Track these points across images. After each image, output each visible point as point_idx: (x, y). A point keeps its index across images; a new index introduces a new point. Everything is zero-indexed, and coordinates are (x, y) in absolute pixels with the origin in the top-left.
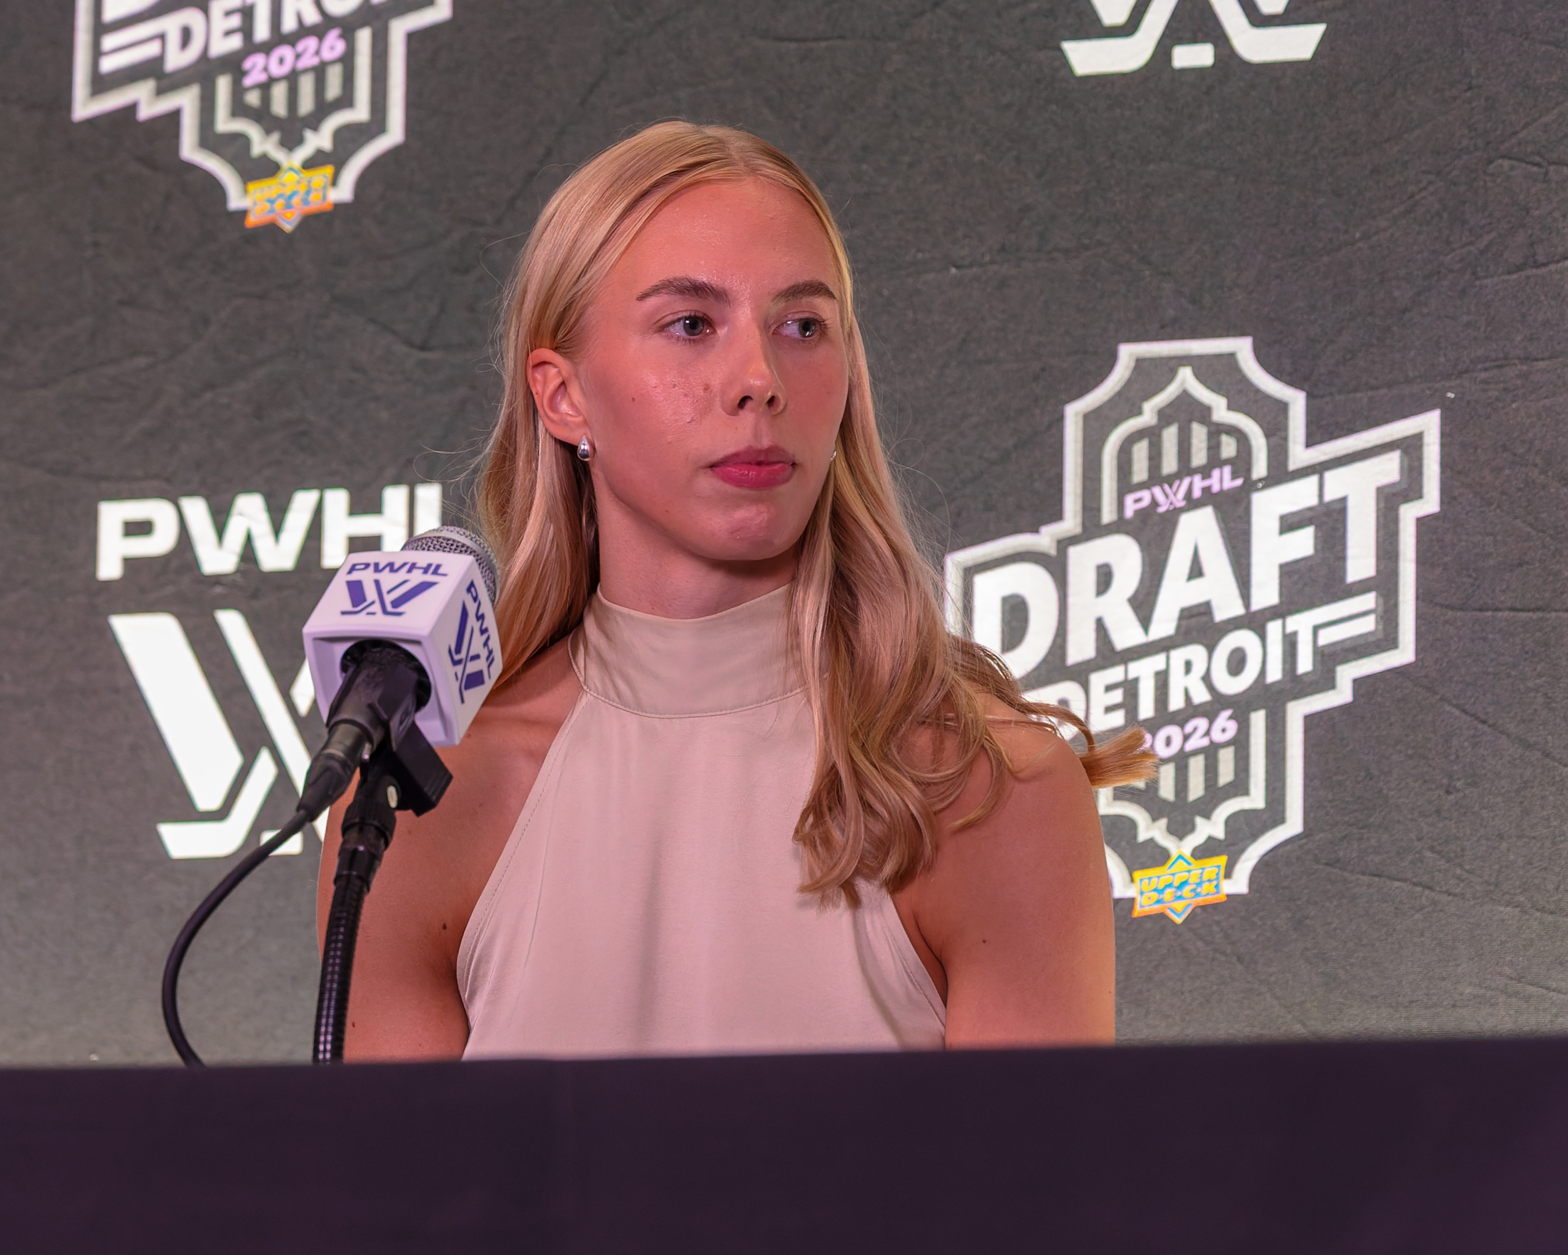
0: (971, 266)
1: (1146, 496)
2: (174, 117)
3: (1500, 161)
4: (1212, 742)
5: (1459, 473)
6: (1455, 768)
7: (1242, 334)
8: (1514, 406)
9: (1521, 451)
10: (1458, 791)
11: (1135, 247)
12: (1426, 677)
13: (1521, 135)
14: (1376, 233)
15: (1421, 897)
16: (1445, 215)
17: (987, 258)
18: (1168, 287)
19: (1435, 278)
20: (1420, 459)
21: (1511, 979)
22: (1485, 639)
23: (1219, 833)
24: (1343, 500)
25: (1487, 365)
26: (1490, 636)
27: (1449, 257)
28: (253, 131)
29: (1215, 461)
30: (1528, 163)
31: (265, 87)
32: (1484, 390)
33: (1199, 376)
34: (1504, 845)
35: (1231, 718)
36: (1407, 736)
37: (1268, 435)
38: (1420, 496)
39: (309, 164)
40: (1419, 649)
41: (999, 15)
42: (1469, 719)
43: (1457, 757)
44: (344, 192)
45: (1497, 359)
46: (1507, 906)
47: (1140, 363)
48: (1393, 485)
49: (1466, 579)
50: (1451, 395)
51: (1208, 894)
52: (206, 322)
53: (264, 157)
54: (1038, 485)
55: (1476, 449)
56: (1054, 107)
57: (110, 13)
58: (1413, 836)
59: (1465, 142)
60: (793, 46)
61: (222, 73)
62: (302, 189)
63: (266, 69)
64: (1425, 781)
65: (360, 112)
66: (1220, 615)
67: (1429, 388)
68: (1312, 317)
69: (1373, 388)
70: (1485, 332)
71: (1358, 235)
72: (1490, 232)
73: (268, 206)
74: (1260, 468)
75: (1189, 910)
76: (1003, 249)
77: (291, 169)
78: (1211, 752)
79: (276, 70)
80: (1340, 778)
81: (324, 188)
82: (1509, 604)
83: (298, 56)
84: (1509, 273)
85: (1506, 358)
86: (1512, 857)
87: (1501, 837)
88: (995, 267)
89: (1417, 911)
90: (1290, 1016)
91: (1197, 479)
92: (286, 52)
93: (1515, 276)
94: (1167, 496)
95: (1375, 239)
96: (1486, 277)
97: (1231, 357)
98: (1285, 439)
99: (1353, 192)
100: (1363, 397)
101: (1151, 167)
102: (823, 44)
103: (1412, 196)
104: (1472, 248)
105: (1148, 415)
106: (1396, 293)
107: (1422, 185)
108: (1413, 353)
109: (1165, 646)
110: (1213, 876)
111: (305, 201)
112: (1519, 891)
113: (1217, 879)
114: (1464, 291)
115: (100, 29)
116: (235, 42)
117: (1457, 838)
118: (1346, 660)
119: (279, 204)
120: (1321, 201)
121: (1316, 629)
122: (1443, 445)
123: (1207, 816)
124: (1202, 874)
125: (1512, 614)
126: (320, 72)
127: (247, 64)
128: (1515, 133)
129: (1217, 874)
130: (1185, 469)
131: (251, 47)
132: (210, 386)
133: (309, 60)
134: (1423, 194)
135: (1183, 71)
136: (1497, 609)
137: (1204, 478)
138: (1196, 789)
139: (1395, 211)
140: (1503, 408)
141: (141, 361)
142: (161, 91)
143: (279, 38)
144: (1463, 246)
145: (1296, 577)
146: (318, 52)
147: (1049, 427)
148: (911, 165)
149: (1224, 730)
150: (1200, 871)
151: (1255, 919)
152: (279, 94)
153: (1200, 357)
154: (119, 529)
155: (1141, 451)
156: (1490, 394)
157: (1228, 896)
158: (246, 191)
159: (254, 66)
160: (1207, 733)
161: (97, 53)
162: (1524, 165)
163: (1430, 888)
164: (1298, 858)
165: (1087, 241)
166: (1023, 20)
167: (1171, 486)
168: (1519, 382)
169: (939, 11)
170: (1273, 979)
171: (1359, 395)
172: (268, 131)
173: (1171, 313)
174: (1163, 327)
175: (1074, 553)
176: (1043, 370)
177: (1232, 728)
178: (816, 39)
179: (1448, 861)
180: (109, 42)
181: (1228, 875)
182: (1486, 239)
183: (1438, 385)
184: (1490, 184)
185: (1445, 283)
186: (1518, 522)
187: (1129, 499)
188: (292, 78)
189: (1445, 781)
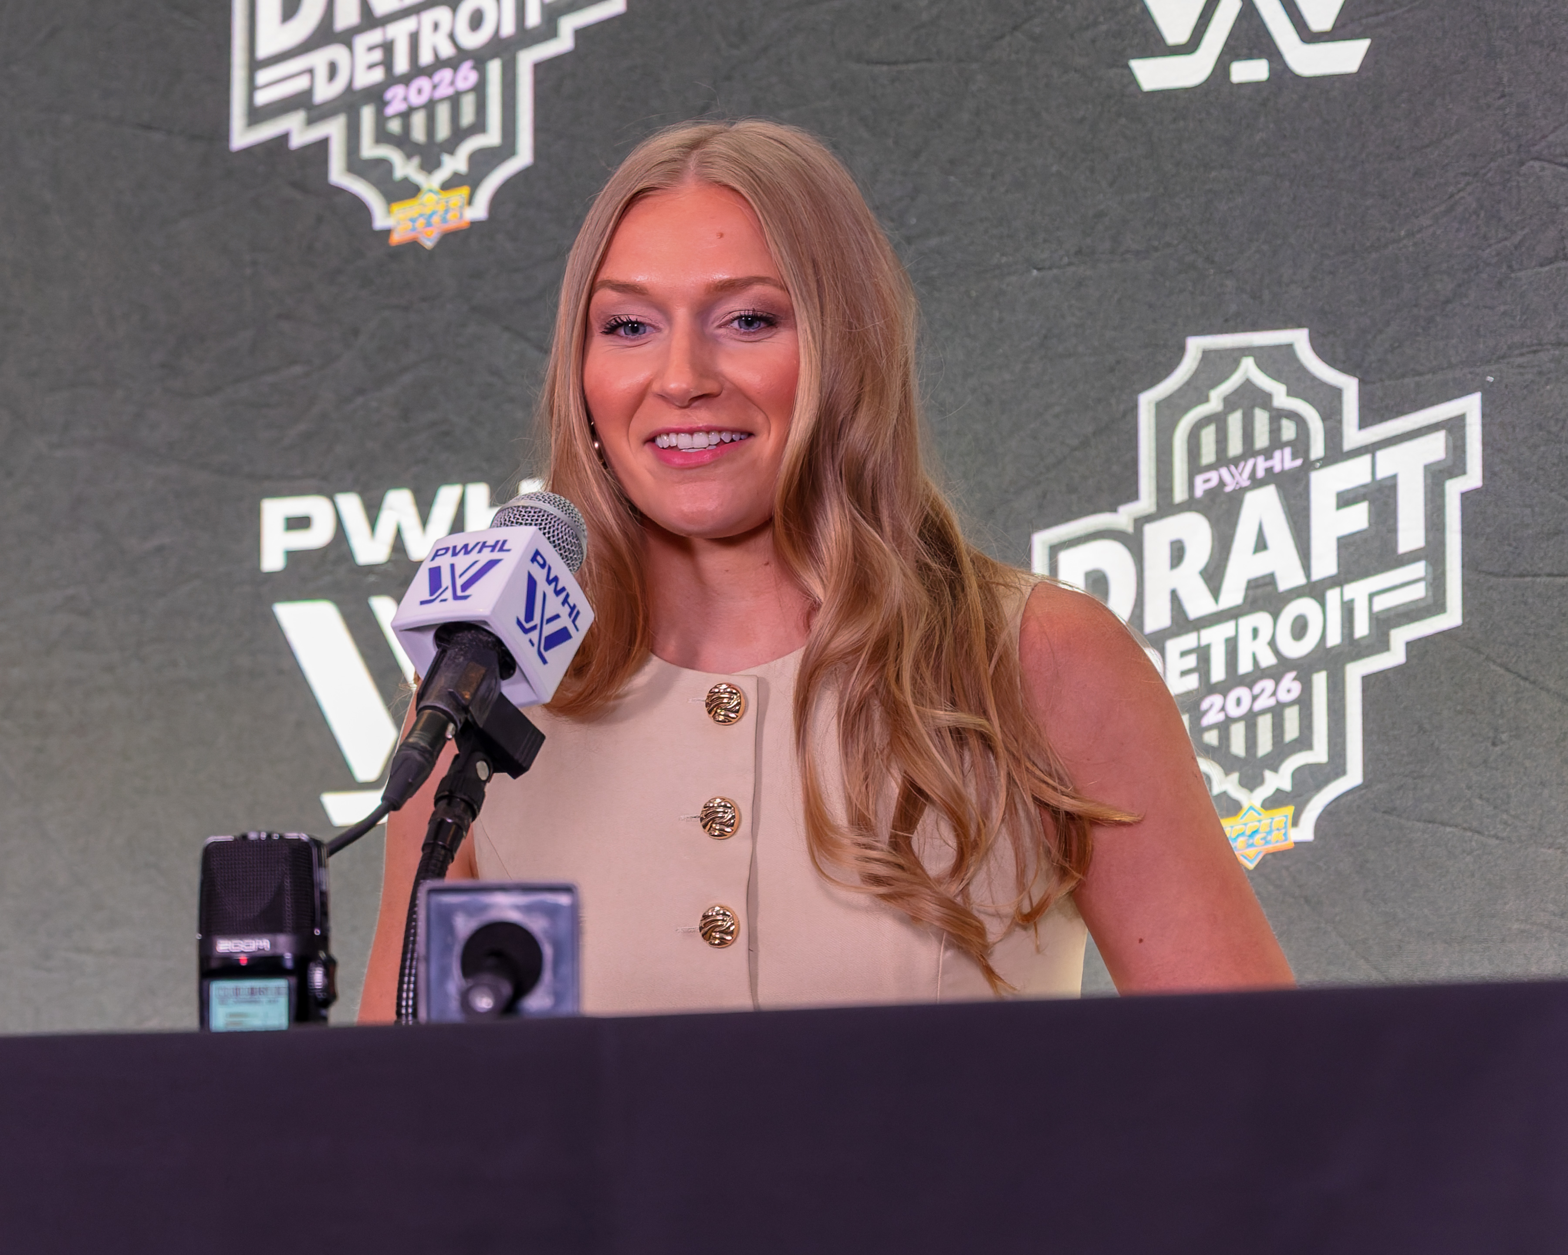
0: (1050, 268)
1: (1214, 476)
2: (323, 144)
3: (1531, 163)
4: (1278, 702)
5: (1500, 450)
6: (1501, 721)
7: (1299, 326)
8: (1548, 387)
9: (1554, 429)
10: (1503, 743)
11: (1200, 248)
12: (1472, 638)
13: (1551, 138)
14: (1420, 231)
15: (1471, 841)
16: (1482, 214)
17: (1066, 260)
18: (1230, 283)
19: (1475, 271)
20: (1463, 438)
21: (1554, 915)
22: (1526, 603)
23: (1286, 784)
24: (1394, 477)
25: (1525, 350)
26: (1530, 600)
27: (1487, 251)
28: (394, 155)
29: (1276, 443)
30: (1556, 164)
31: (406, 116)
32: (1522, 374)
33: (1260, 365)
34: (1546, 792)
35: (1295, 679)
36: (1456, 693)
37: (1324, 419)
38: (1464, 472)
39: (446, 186)
40: (1467, 613)
41: (1072, 36)
42: (1512, 676)
43: (1502, 712)
44: (479, 211)
45: (1532, 345)
46: (1549, 848)
47: (1207, 355)
48: (1439, 463)
49: (1506, 548)
50: (1490, 379)
51: (1277, 842)
52: (356, 332)
53: (406, 180)
54: (1115, 468)
55: (1514, 427)
56: (1123, 121)
57: (263, 51)
58: (1463, 785)
59: (1499, 146)
60: (885, 68)
61: (366, 103)
62: (441, 209)
63: (405, 99)
64: (1473, 735)
65: (492, 137)
66: (1284, 585)
67: (1471, 373)
68: (1363, 310)
69: (1420, 374)
70: (1520, 320)
71: (1403, 233)
72: (1523, 228)
73: (410, 224)
74: (1317, 450)
75: (1260, 857)
76: (1079, 252)
77: (431, 191)
78: (1277, 711)
79: (416, 100)
80: (1396, 732)
81: (461, 208)
82: (1548, 570)
83: (435, 87)
84: (1542, 265)
85: (1540, 344)
86: (1553, 803)
87: (1543, 784)
88: (1072, 269)
89: (1468, 854)
90: (1353, 953)
91: (1260, 460)
92: (423, 83)
93: (1547, 268)
94: (1233, 476)
95: (1419, 236)
96: (1520, 270)
97: (1288, 349)
98: (1340, 422)
99: (1398, 193)
100: (1410, 382)
101: (1214, 174)
102: (912, 67)
103: (1452, 196)
104: (1507, 243)
105: (1215, 402)
106: (1439, 286)
107: (1462, 185)
108: (1454, 341)
109: (1233, 614)
110: (1282, 825)
111: (444, 220)
112: (1560, 834)
113: (1285, 827)
114: (1500, 283)
115: (255, 65)
116: (378, 75)
117: (1503, 787)
118: (1398, 625)
119: (421, 223)
120: (1369, 202)
121: (1371, 596)
122: (1484, 426)
123: (1275, 769)
124: (1271, 823)
125: (1549, 579)
126: (455, 100)
127: (389, 95)
128: (1544, 137)
129: (1286, 823)
130: (1249, 451)
131: (392, 79)
132: (361, 391)
133: (445, 91)
134: (1462, 194)
135: (1240, 85)
136: (1536, 575)
137: (1267, 459)
138: (1265, 746)
139: (1437, 210)
140: (1538, 390)
141: (297, 370)
142: (311, 121)
143: (417, 71)
144: (1499, 242)
145: (1352, 549)
146: (452, 83)
147: (1124, 415)
148: (993, 177)
149: (1289, 691)
150: (1270, 821)
151: (1321, 864)
152: (418, 121)
153: (1261, 348)
154: (280, 524)
155: (1208, 436)
156: (1526, 377)
157: (1295, 843)
158: (389, 212)
159: (394, 97)
160: (1274, 694)
161: (252, 87)
162: (1553, 166)
163: (1479, 832)
164: (1359, 807)
165: (1156, 243)
166: (1093, 41)
167: (1236, 467)
168: (1552, 366)
169: (1019, 35)
170: (1338, 918)
171: (1406, 380)
172: (409, 156)
173: (1233, 308)
174: (1226, 320)
175: (1149, 530)
176: (1118, 362)
177: (1296, 689)
178: (907, 62)
179: (1495, 808)
180: (263, 76)
181: (1295, 823)
182: (1520, 235)
183: (1478, 370)
184: (1522, 184)
185: (1484, 276)
186: (1553, 495)
187: (1199, 480)
188: (430, 107)
189: (1491, 734)
